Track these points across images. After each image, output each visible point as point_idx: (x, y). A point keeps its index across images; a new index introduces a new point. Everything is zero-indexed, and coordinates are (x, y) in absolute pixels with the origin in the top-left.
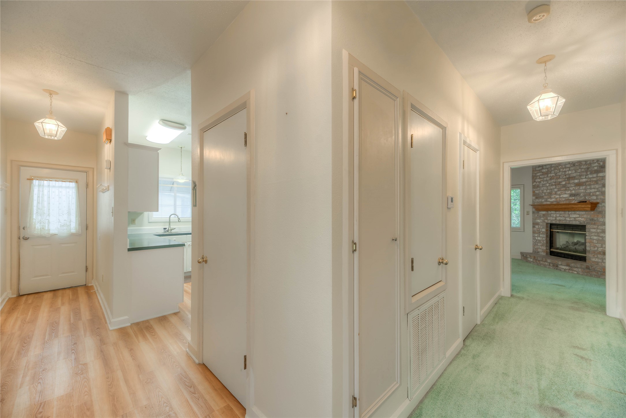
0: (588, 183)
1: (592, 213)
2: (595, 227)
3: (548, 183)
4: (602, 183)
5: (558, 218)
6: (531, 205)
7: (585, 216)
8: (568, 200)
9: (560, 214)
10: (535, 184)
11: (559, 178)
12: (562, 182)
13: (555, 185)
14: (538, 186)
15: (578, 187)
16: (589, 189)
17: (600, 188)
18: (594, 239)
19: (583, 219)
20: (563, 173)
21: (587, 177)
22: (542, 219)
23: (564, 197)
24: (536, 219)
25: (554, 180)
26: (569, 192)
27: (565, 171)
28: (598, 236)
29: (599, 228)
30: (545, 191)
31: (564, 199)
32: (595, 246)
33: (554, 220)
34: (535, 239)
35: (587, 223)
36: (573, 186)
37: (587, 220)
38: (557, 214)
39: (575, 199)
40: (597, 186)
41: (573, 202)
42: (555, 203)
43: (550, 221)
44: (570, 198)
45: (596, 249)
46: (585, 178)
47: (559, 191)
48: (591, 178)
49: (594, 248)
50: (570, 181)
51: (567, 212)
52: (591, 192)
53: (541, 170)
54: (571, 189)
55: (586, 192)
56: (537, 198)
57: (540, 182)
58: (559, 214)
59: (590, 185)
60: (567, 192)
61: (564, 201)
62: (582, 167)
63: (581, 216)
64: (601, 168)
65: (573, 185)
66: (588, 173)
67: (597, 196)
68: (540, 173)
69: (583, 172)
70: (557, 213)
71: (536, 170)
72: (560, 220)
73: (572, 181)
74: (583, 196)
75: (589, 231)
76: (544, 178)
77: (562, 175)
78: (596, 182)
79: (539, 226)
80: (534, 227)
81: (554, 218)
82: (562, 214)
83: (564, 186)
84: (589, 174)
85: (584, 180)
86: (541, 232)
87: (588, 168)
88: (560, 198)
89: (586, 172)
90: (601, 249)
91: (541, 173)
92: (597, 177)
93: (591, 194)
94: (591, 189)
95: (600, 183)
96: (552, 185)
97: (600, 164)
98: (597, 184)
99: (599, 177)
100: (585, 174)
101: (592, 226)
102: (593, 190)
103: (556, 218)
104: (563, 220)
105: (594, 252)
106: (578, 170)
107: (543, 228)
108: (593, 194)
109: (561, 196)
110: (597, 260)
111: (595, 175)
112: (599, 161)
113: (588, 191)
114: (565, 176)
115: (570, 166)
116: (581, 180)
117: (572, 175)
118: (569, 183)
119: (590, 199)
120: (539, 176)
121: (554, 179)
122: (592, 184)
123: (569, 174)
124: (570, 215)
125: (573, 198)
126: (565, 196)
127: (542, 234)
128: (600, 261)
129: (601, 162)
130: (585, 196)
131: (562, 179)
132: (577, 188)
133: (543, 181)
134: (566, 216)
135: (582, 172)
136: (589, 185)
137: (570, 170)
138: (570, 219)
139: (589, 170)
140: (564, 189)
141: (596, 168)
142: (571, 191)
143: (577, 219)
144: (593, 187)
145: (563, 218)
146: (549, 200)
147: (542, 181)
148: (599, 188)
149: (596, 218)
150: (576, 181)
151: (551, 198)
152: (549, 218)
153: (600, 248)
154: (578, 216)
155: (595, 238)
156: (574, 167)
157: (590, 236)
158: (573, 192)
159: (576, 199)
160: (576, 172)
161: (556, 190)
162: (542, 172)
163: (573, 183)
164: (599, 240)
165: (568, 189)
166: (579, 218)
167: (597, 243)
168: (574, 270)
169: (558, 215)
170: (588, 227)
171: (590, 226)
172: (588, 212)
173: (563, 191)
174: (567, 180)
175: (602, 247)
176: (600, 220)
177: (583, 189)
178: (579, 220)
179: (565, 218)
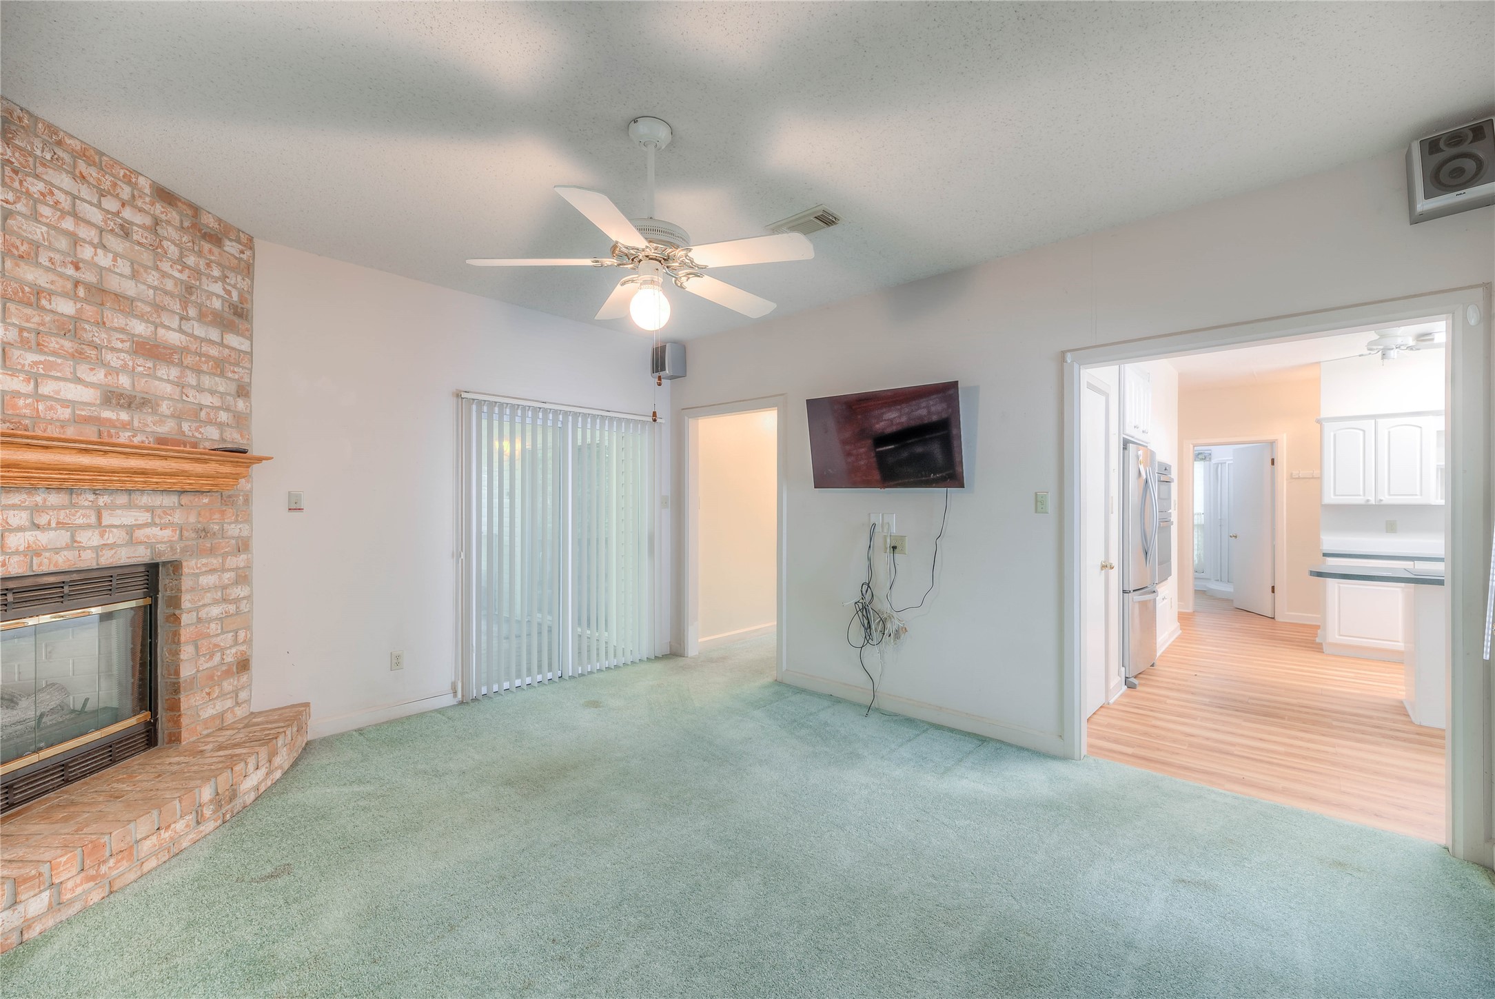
0: (188, 360)
1: (206, 501)
2: (215, 562)
4: (237, 377)
7: (176, 518)
8: (96, 419)
12: (49, 293)
15: (150, 364)
16: (192, 387)
18: (210, 620)
19: (167, 533)
20: (63, 244)
21: (186, 326)
23: (70, 397)
27: (74, 238)
28: (225, 600)
29: (226, 566)
31: (65, 413)
32: (216, 645)
35: (185, 549)
36: (119, 345)
37: (185, 533)
38: (14, 507)
39: (130, 423)
40: (221, 386)
41: (124, 437)
44: (107, 414)
45: (217, 658)
46: (181, 330)
47: (24, 344)
48: (201, 339)
49: (211, 657)
50: (106, 313)
51: (86, 499)
52: (202, 406)
54: (113, 359)
55: (184, 398)
58: (25, 508)
59: (198, 371)
60: (83, 371)
61: (63, 424)
62: (165, 266)
63: (160, 518)
64: (233, 314)
65: (122, 341)
66: (191, 312)
67: (221, 426)
69: (171, 295)
72: (33, 552)
73: (118, 320)
74: (173, 416)
75: (193, 589)
77: (51, 249)
78: (220, 367)
82: (53, 508)
83: (70, 328)
84: (193, 319)
85: (174, 338)
87: (189, 289)
88: (38, 397)
89: (184, 304)
90: (234, 650)
92: (222, 344)
93: (203, 414)
94: (200, 389)
95: (230, 375)
97: (229, 293)
98: (222, 374)
99: (227, 347)
100: (176, 306)
101: (204, 561)
102: (207, 400)
104: (57, 551)
105: (210, 677)
106: (145, 268)
109: (47, 388)
111: (214, 334)
112: (227, 280)
113: (191, 398)
114: (77, 268)
115: (104, 220)
116: (161, 331)
117: (113, 283)
118: (101, 324)
119: (196, 434)
122: (205, 367)
123: (99, 269)
124: (105, 514)
125: (124, 416)
126: (73, 392)
128: (228, 704)
129: (232, 286)
130: (178, 417)
131: (53, 276)
132: (142, 365)
134: (80, 521)
135: (165, 293)
136: (192, 369)
137: (102, 246)
138: (102, 536)
139: (193, 298)
140: (68, 345)
141: (217, 304)
142: (111, 371)
143: (140, 534)
144: (207, 381)
145: (63, 537)
148: (228, 397)
149: (217, 524)
150: (140, 328)
153: (228, 652)
154: (145, 517)
155: (215, 611)
156: (127, 244)
157: (197, 609)
158: (124, 381)
159: (136, 423)
160: (134, 276)
163: (122, 330)
164: (227, 615)
165: (92, 353)
166: (148, 531)
167: (220, 634)
169: (17, 518)
170: (189, 566)
171: (196, 564)
172: (193, 497)
173: (59, 361)
174: (85, 300)
175: (236, 643)
176: (233, 530)
177: (168, 381)
178: (148, 537)
179: (73, 536)
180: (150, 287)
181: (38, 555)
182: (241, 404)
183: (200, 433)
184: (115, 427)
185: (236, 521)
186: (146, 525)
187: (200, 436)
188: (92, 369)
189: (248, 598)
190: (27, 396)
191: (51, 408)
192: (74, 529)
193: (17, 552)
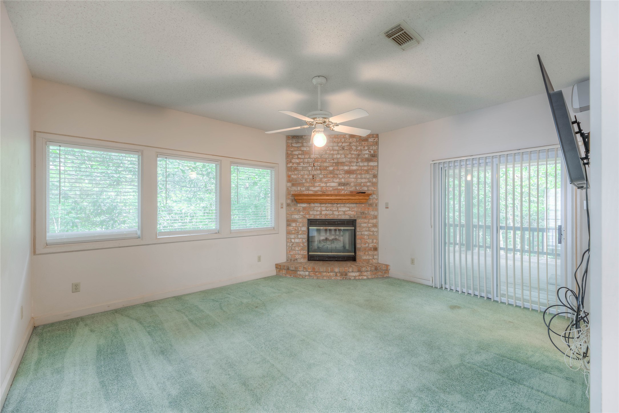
0: (358, 172)
1: (363, 205)
2: (366, 221)
3: (311, 166)
4: (373, 173)
5: (323, 213)
7: (355, 209)
8: (337, 189)
9: (327, 207)
10: (291, 165)
11: (325, 162)
12: (329, 167)
13: (320, 170)
14: (296, 169)
15: (348, 175)
16: (359, 178)
17: (371, 178)
18: (365, 235)
19: (353, 213)
20: (331, 156)
21: (358, 164)
22: (302, 213)
23: (332, 185)
24: (292, 215)
25: (319, 163)
26: (338, 180)
27: (333, 154)
28: (369, 231)
29: (370, 222)
30: (306, 176)
31: (331, 189)
32: (366, 242)
33: (318, 215)
34: (291, 242)
35: (358, 217)
36: (342, 173)
37: (358, 213)
38: (323, 207)
39: (344, 189)
40: (368, 176)
41: (343, 192)
42: (320, 193)
43: (313, 216)
44: (339, 188)
45: (367, 245)
46: (356, 166)
47: (324, 177)
48: (362, 166)
49: (365, 244)
50: (339, 167)
51: (335, 205)
52: (362, 182)
53: (300, 147)
54: (341, 176)
55: (357, 181)
56: (293, 185)
57: (298, 164)
59: (361, 174)
60: (335, 180)
61: (331, 191)
62: (352, 152)
63: (351, 209)
64: (372, 157)
65: (342, 172)
66: (359, 160)
67: (368, 186)
68: (298, 151)
69: (354, 158)
70: (323, 205)
71: (292, 146)
72: (326, 215)
73: (341, 168)
74: (354, 186)
75: (360, 227)
76: (305, 158)
77: (329, 158)
78: (367, 172)
79: (297, 224)
80: (288, 225)
81: (318, 213)
82: (329, 207)
83: (331, 172)
84: (360, 162)
85: (354, 168)
86: (300, 232)
87: (359, 155)
88: (327, 186)
89: (357, 159)
90: (372, 244)
91: (300, 152)
92: (368, 166)
93: (362, 184)
94: (361, 178)
95: (371, 173)
96: (317, 170)
97: (370, 152)
98: (368, 173)
99: (370, 166)
100: (355, 160)
101: (363, 220)
102: (364, 180)
103: (321, 212)
104: (330, 215)
105: (365, 249)
106: (348, 154)
107: (303, 226)
108: (364, 184)
109: (328, 185)
110: (368, 257)
111: (366, 164)
112: (370, 149)
113: (359, 181)
114: (333, 160)
115: (339, 148)
116: (351, 167)
117: (341, 160)
118: (338, 170)
120: (297, 155)
121: (318, 162)
122: (363, 173)
123: (337, 158)
124: (339, 208)
125: (343, 188)
127: (300, 234)
128: (371, 258)
129: (372, 150)
130: (355, 186)
131: (329, 163)
132: (347, 176)
133: (304, 163)
134: (334, 209)
135: (352, 158)
136: (359, 174)
137: (338, 154)
138: (339, 213)
139: (360, 157)
140: (332, 175)
141: (367, 156)
142: (340, 179)
143: (346, 213)
144: (363, 176)
145: (331, 212)
146: (312, 188)
147: (301, 162)
149: (367, 211)
150: (346, 168)
151: (314, 186)
152: (311, 213)
153: (370, 244)
154: (347, 209)
155: (366, 233)
156: (344, 151)
157: (361, 232)
158: (343, 180)
159: (345, 189)
160: (345, 157)
161: (321, 176)
162: (302, 151)
163: (342, 170)
164: (370, 235)
165: (336, 176)
166: (348, 212)
167: (368, 239)
169: (324, 209)
170: (358, 221)
171: (361, 220)
172: (359, 205)
173: (330, 179)
174: (335, 166)
175: (373, 242)
176: (372, 213)
177: (353, 178)
178: (348, 213)
179: (333, 212)
180: (349, 158)
181: (327, 216)
182: (374, 180)
183: (362, 189)
184: (341, 190)
185: (373, 211)
186: (348, 211)
187: (361, 190)
188: (336, 179)
189: (377, 232)
190: (325, 187)
191: (329, 188)
192: (333, 211)
193: (324, 215)
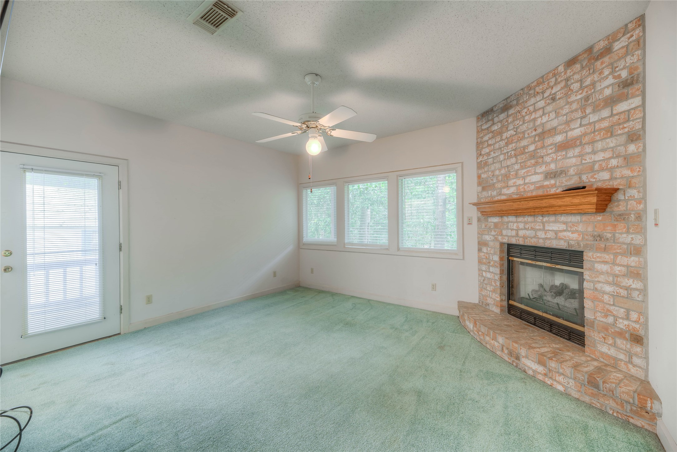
0: (586, 139)
1: (600, 218)
2: (608, 257)
3: (503, 154)
4: (626, 130)
5: (521, 233)
6: (474, 204)
7: (580, 228)
8: (542, 187)
9: (526, 223)
10: (480, 160)
11: (523, 138)
12: (528, 146)
13: (516, 156)
14: (486, 164)
15: (564, 153)
16: (589, 153)
17: (620, 146)
18: (604, 293)
19: (575, 236)
20: (531, 124)
21: (585, 122)
22: (493, 233)
23: (534, 180)
24: (482, 235)
25: (514, 145)
26: (543, 169)
27: (535, 119)
28: (617, 284)
29: (618, 262)
30: (497, 172)
31: (532, 187)
32: (608, 311)
33: (513, 237)
34: (482, 276)
35: (586, 246)
36: (551, 151)
37: (586, 237)
38: (520, 222)
39: (555, 184)
40: (611, 142)
41: (553, 191)
42: (515, 197)
43: (507, 238)
44: (546, 183)
45: (610, 320)
46: (581, 125)
47: (522, 168)
48: (594, 122)
49: (606, 316)
50: (546, 141)
51: (539, 219)
52: (595, 162)
53: (490, 127)
54: (548, 159)
55: (584, 162)
56: (484, 189)
57: (488, 154)
58: (523, 223)
59: (592, 142)
60: (539, 170)
61: (532, 191)
62: (573, 98)
63: (571, 228)
64: (623, 88)
65: (551, 149)
66: (589, 110)
67: (611, 170)
68: (488, 134)
69: (576, 110)
70: (520, 219)
71: (482, 130)
72: (525, 237)
73: (550, 141)
74: (576, 174)
75: (590, 270)
76: (496, 143)
77: (528, 130)
78: (610, 132)
79: (489, 249)
80: (480, 250)
81: (514, 233)
82: (530, 222)
83: (533, 156)
85: (577, 132)
86: (492, 263)
87: (587, 98)
88: (525, 184)
89: (583, 109)
90: (626, 322)
91: (490, 135)
92: (612, 115)
93: (596, 167)
94: (594, 152)
95: (619, 132)
96: (511, 157)
97: (619, 76)
98: (612, 135)
99: (617, 114)
100: (579, 114)
101: (599, 255)
102: (600, 156)
103: (518, 232)
104: (531, 238)
105: (605, 328)
106: (562, 108)
107: (495, 253)
108: (601, 165)
109: (527, 181)
110: (612, 352)
111: (606, 113)
112: (617, 69)
113: (588, 160)
114: (535, 130)
115: (545, 103)
116: (570, 133)
117: (548, 126)
118: (543, 147)
119: (592, 180)
120: (487, 141)
121: (512, 143)
122: (598, 138)
123: (543, 124)
124: (546, 225)
125: (553, 182)
126: (535, 178)
127: (493, 266)
128: (622, 356)
129: (622, 69)
130: (579, 173)
131: (528, 139)
132: (560, 155)
133: (494, 150)
134: (538, 227)
135: (572, 112)
136: (588, 143)
137: (544, 114)
138: (546, 234)
139: (590, 102)
140: (533, 161)
141: (608, 92)
142: (548, 164)
143: (561, 235)
144: (599, 145)
145: (533, 233)
146: (505, 191)
147: (492, 151)
148: (619, 148)
149: (610, 233)
150: (559, 138)
151: (508, 187)
152: (504, 232)
153: (621, 321)
154: (563, 227)
155: (608, 288)
156: (554, 104)
157: (595, 282)
158: (553, 166)
159: (558, 184)
160: (558, 115)
161: (517, 167)
162: (492, 132)
163: (551, 144)
164: (618, 295)
165: (540, 160)
166: (565, 234)
167: (613, 305)
168: (557, 379)
169: (521, 226)
170: (588, 256)
171: (593, 255)
172: (589, 217)
173: (530, 169)
174: (539, 141)
175: (627, 318)
176: (625, 238)
177: (574, 157)
178: (565, 237)
179: (536, 233)
180: (564, 115)
181: (527, 239)
182: (632, 148)
183: (595, 178)
184: (549, 188)
185: (628, 232)
186: (564, 231)
187: (594, 180)
188: (540, 167)
189: (644, 291)
190: (522, 185)
191: (529, 187)
192: (536, 230)
193: (521, 237)
